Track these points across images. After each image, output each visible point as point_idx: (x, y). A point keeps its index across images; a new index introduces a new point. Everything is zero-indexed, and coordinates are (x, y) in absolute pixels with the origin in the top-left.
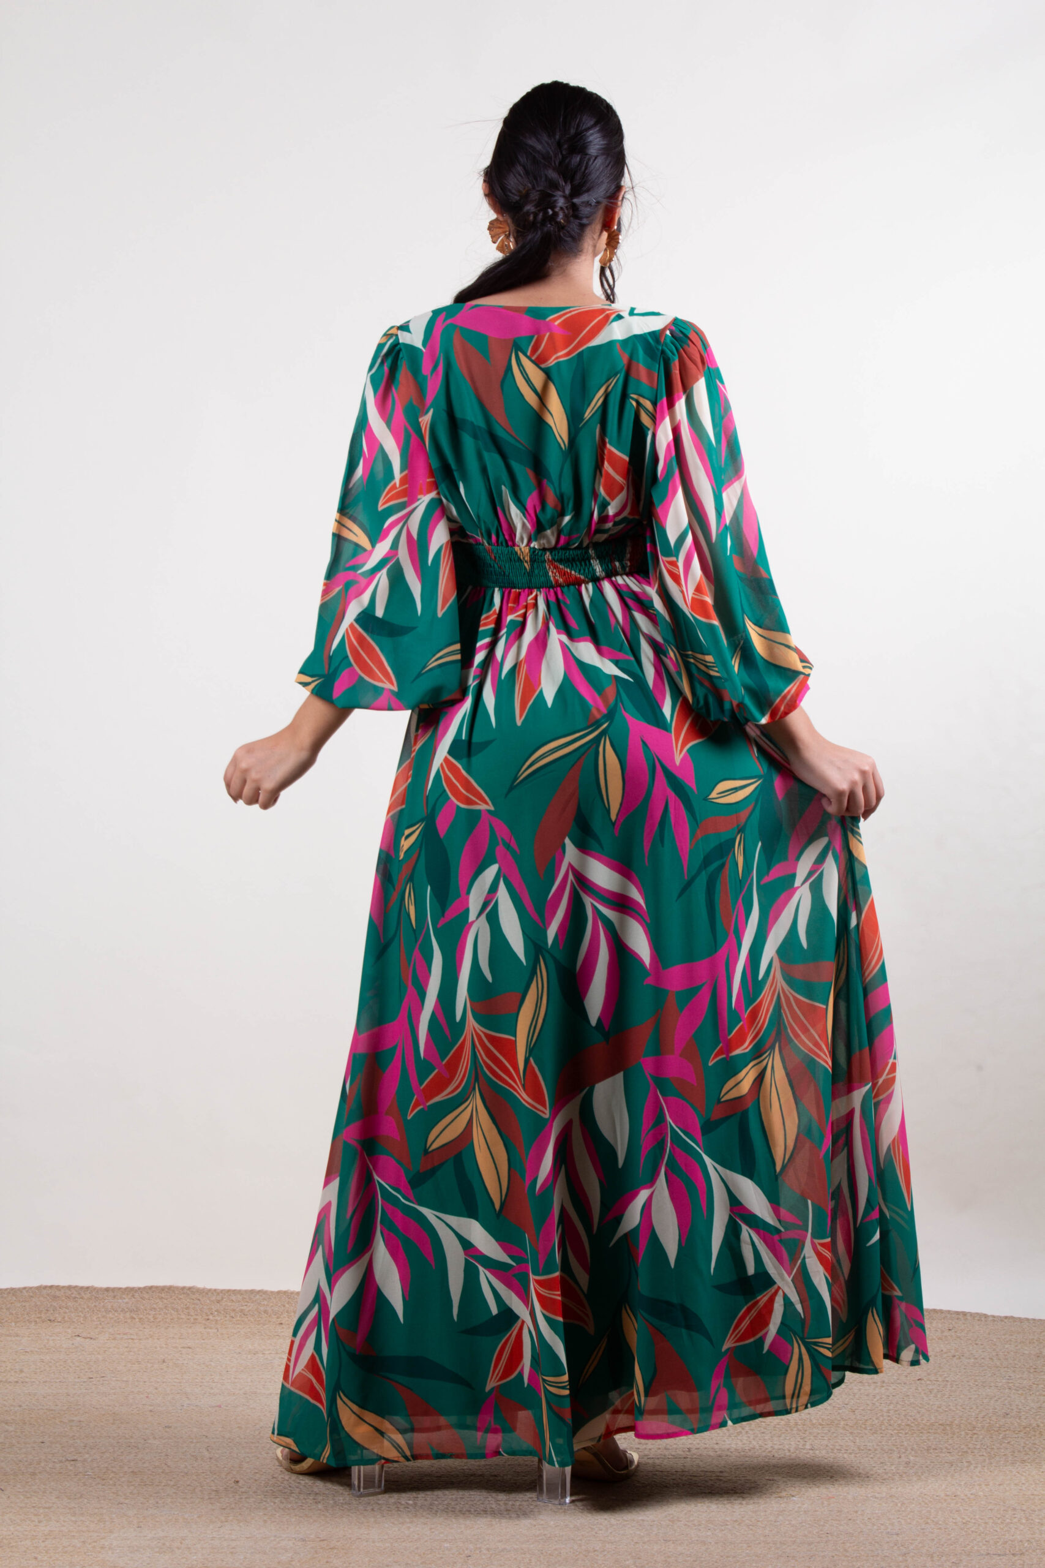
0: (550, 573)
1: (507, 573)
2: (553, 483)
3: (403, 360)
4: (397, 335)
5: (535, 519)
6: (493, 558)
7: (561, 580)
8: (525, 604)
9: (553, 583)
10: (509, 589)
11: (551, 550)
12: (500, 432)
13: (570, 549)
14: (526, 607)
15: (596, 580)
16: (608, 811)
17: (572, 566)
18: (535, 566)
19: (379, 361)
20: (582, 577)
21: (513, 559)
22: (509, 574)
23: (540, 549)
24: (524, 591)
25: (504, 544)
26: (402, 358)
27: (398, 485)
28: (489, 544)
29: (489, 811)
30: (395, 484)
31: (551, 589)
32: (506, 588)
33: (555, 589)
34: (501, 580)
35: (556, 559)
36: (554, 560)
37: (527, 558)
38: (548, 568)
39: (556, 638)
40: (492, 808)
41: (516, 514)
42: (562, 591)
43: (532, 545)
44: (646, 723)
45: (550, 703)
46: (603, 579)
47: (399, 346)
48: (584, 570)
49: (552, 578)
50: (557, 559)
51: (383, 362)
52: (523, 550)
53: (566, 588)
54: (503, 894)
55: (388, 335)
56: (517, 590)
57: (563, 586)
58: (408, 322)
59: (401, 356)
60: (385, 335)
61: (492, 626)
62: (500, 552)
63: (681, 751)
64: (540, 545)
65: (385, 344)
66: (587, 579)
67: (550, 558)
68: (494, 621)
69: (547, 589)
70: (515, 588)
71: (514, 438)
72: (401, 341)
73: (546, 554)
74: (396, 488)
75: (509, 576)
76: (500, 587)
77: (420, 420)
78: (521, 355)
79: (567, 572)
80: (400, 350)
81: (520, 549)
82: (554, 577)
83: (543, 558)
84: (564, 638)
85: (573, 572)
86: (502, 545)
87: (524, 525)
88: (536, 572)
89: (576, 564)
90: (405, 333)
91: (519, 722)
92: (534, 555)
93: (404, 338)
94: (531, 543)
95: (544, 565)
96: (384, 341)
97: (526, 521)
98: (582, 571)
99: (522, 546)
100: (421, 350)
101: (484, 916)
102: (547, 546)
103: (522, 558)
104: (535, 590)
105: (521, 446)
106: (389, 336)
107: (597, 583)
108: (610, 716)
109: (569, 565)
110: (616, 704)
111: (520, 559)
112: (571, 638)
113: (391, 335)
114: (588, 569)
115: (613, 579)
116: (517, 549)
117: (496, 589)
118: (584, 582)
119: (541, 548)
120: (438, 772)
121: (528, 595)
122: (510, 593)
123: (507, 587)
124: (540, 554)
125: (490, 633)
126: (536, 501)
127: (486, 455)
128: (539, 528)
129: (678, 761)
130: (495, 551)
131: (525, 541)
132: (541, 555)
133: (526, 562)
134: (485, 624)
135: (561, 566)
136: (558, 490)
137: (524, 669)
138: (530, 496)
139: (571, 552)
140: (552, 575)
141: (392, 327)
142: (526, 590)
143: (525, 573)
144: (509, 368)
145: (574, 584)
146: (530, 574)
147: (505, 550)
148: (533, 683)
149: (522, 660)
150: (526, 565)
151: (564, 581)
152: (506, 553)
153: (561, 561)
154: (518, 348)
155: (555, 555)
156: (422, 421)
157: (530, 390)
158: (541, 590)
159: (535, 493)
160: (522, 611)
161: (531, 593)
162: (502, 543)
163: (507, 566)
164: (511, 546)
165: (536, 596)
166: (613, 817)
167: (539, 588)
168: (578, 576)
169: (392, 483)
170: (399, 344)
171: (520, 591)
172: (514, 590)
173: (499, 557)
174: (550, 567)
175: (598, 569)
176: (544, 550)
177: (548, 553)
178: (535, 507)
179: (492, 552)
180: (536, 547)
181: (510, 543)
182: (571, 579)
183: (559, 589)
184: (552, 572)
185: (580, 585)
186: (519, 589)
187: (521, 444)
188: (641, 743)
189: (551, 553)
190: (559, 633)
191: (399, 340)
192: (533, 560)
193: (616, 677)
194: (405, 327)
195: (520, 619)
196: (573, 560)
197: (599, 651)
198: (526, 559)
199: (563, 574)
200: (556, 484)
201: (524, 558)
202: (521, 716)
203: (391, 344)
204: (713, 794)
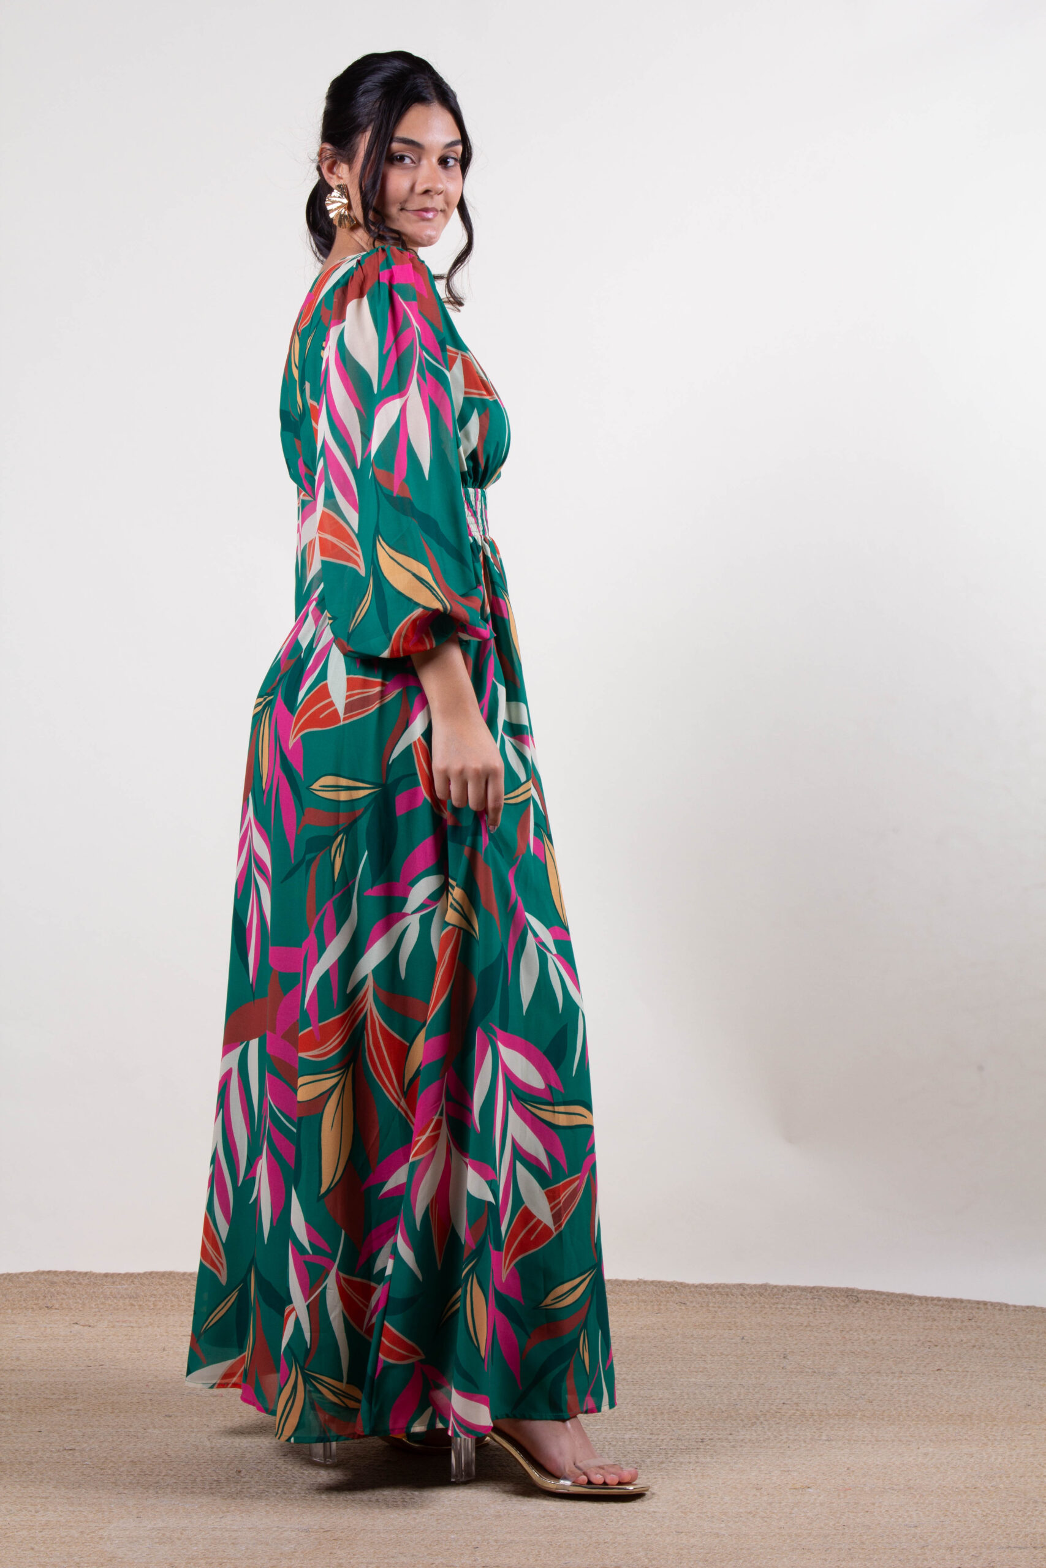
63: (295, 737)
204: (315, 786)
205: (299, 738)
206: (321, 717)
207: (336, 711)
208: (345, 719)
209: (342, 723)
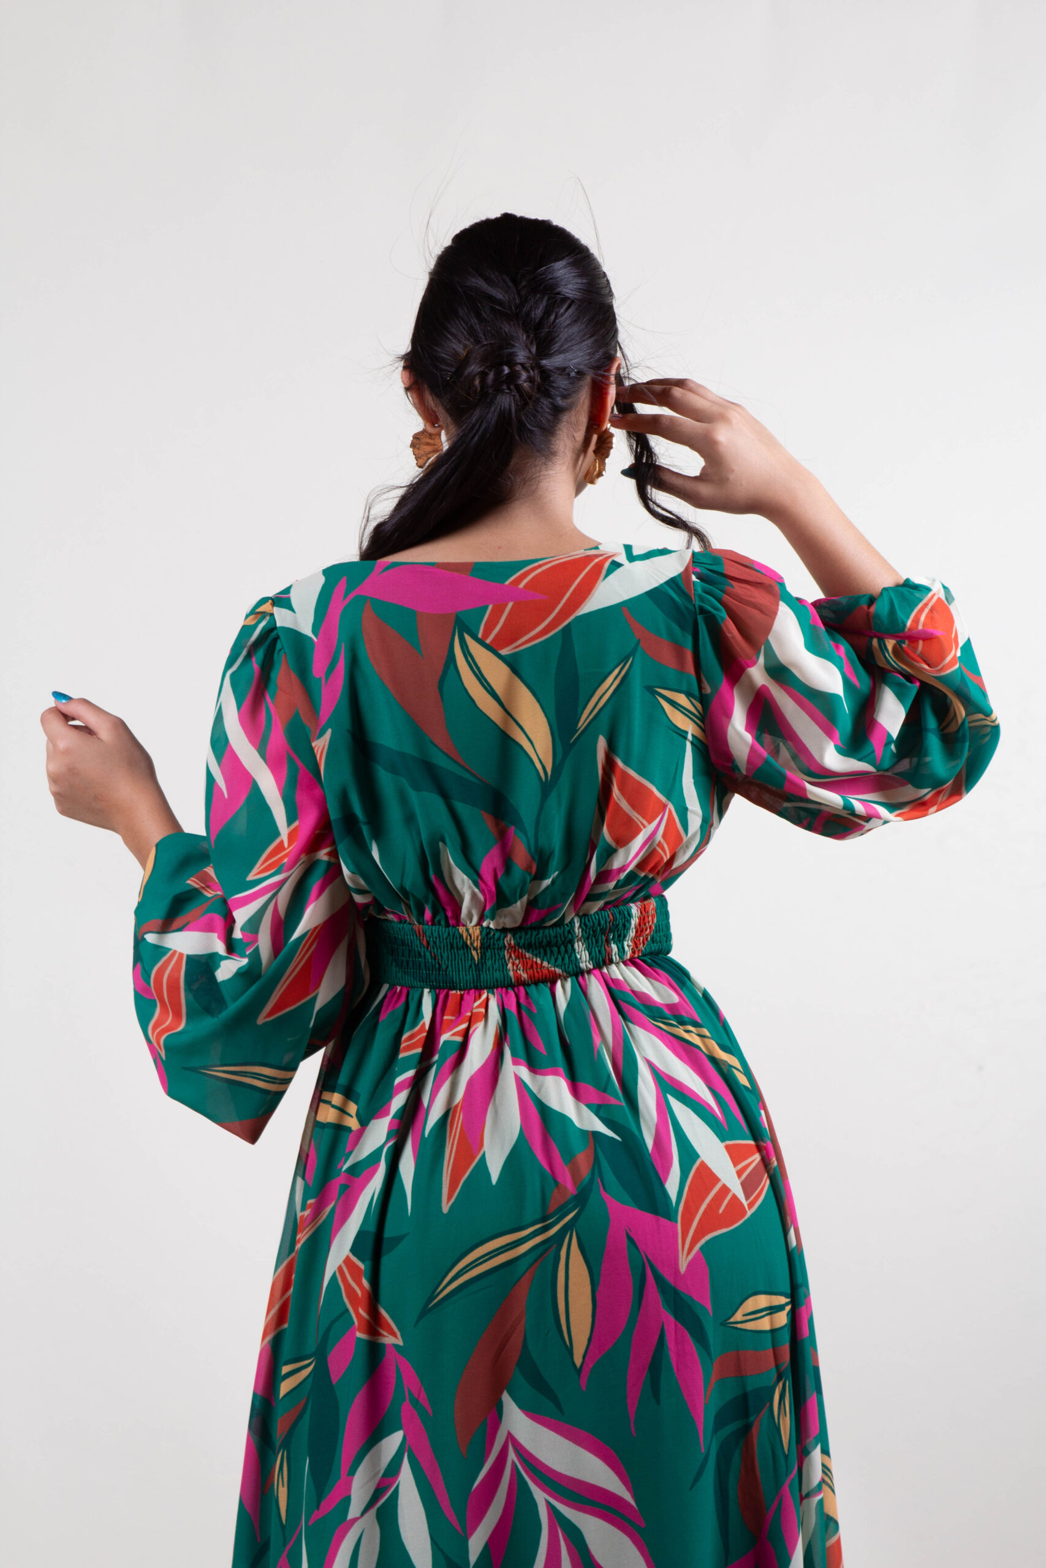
0: (510, 966)
1: (444, 967)
2: (525, 833)
3: (282, 653)
4: (272, 615)
5: (494, 889)
6: (425, 943)
7: (525, 976)
8: (469, 1014)
9: (513, 981)
10: (446, 990)
11: (514, 931)
12: (440, 760)
13: (546, 928)
14: (471, 1021)
15: (578, 974)
16: (570, 1351)
17: (545, 953)
18: (488, 954)
19: (244, 652)
20: (558, 971)
21: (455, 945)
22: (447, 967)
23: (497, 930)
24: (468, 993)
25: (443, 923)
26: (280, 650)
27: (286, 844)
28: (420, 923)
29: (396, 1346)
30: (282, 842)
31: (510, 990)
32: (440, 988)
33: (516, 989)
34: (433, 977)
35: (521, 944)
36: (519, 945)
37: (477, 944)
38: (507, 958)
39: (513, 1071)
40: (401, 1343)
41: (463, 884)
42: (527, 993)
43: (485, 924)
44: (637, 1209)
45: (495, 1177)
46: (589, 972)
47: (275, 632)
48: (563, 959)
49: (511, 973)
50: (524, 944)
51: (249, 655)
52: (471, 931)
53: (533, 986)
54: (406, 1481)
55: (256, 613)
56: (459, 992)
57: (529, 985)
58: (287, 590)
59: (278, 646)
60: (253, 612)
61: (419, 1050)
62: (435, 934)
63: (689, 1253)
64: (497, 924)
65: (255, 626)
66: (565, 974)
67: (512, 942)
68: (423, 1041)
69: (504, 990)
70: (455, 988)
71: (463, 767)
72: (278, 624)
73: (506, 936)
74: (284, 849)
75: (446, 971)
76: (432, 988)
77: (313, 744)
78: (468, 638)
79: (536, 962)
80: (277, 638)
81: (467, 930)
82: (515, 972)
83: (501, 944)
84: (524, 1072)
85: (545, 964)
86: (440, 924)
87: (474, 896)
88: (489, 963)
89: (552, 952)
90: (285, 612)
91: (445, 1209)
92: (489, 941)
93: (282, 618)
94: (484, 921)
95: (501, 954)
96: (251, 621)
97: (476, 890)
98: (559, 961)
99: (471, 927)
100: (311, 639)
101: (373, 1512)
102: (508, 926)
103: (469, 943)
104: (485, 991)
105: (473, 779)
106: (260, 616)
107: (580, 978)
108: (581, 1199)
109: (540, 953)
110: (592, 1180)
111: (467, 946)
112: (533, 1069)
113: (263, 614)
114: (569, 958)
115: (605, 970)
116: (461, 929)
117: (426, 991)
118: (560, 976)
119: (500, 927)
120: (334, 1277)
121: (475, 1001)
122: (447, 996)
123: (442, 988)
124: (497, 936)
125: (416, 1060)
126: (497, 862)
127: (413, 796)
128: (500, 900)
129: (683, 1266)
130: (428, 933)
131: (475, 919)
132: (499, 939)
133: (475, 949)
134: (408, 1048)
135: (527, 955)
136: (532, 842)
137: (459, 1119)
138: (487, 858)
139: (547, 931)
140: (514, 969)
141: (263, 601)
142: (472, 991)
143: (471, 966)
144: (451, 659)
145: (544, 981)
146: (479, 967)
147: (444, 931)
148: (472, 1142)
149: (457, 1106)
150: (474, 953)
151: (530, 977)
152: (445, 935)
153: (529, 947)
154: (464, 627)
155: (520, 938)
156: (316, 746)
157: (485, 692)
158: (495, 990)
159: (495, 851)
160: (464, 1026)
161: (480, 996)
162: (439, 922)
163: (445, 955)
164: (454, 926)
165: (487, 999)
166: (578, 1360)
167: (491, 988)
168: (553, 969)
169: (277, 841)
170: (275, 628)
171: (462, 993)
172: (454, 992)
173: (435, 943)
174: (511, 956)
175: (583, 956)
176: (504, 930)
177: (509, 936)
178: (495, 871)
179: (424, 933)
180: (492, 926)
181: (451, 922)
182: (540, 974)
183: (522, 989)
184: (513, 964)
185: (554, 983)
186: (460, 990)
187: (474, 775)
188: (627, 1240)
189: (514, 936)
190: (515, 1062)
191: (275, 622)
192: (484, 947)
193: (595, 1135)
194: (282, 600)
195: (459, 1039)
196: (549, 944)
197: (575, 1090)
198: (475, 945)
199: (529, 966)
200: (531, 833)
201: (472, 944)
202: (449, 1198)
203: (264, 627)
204: (738, 1316)
205: (698, 1252)
206: (721, 1211)
207: (734, 1197)
208: (751, 1205)
209: (749, 1213)
